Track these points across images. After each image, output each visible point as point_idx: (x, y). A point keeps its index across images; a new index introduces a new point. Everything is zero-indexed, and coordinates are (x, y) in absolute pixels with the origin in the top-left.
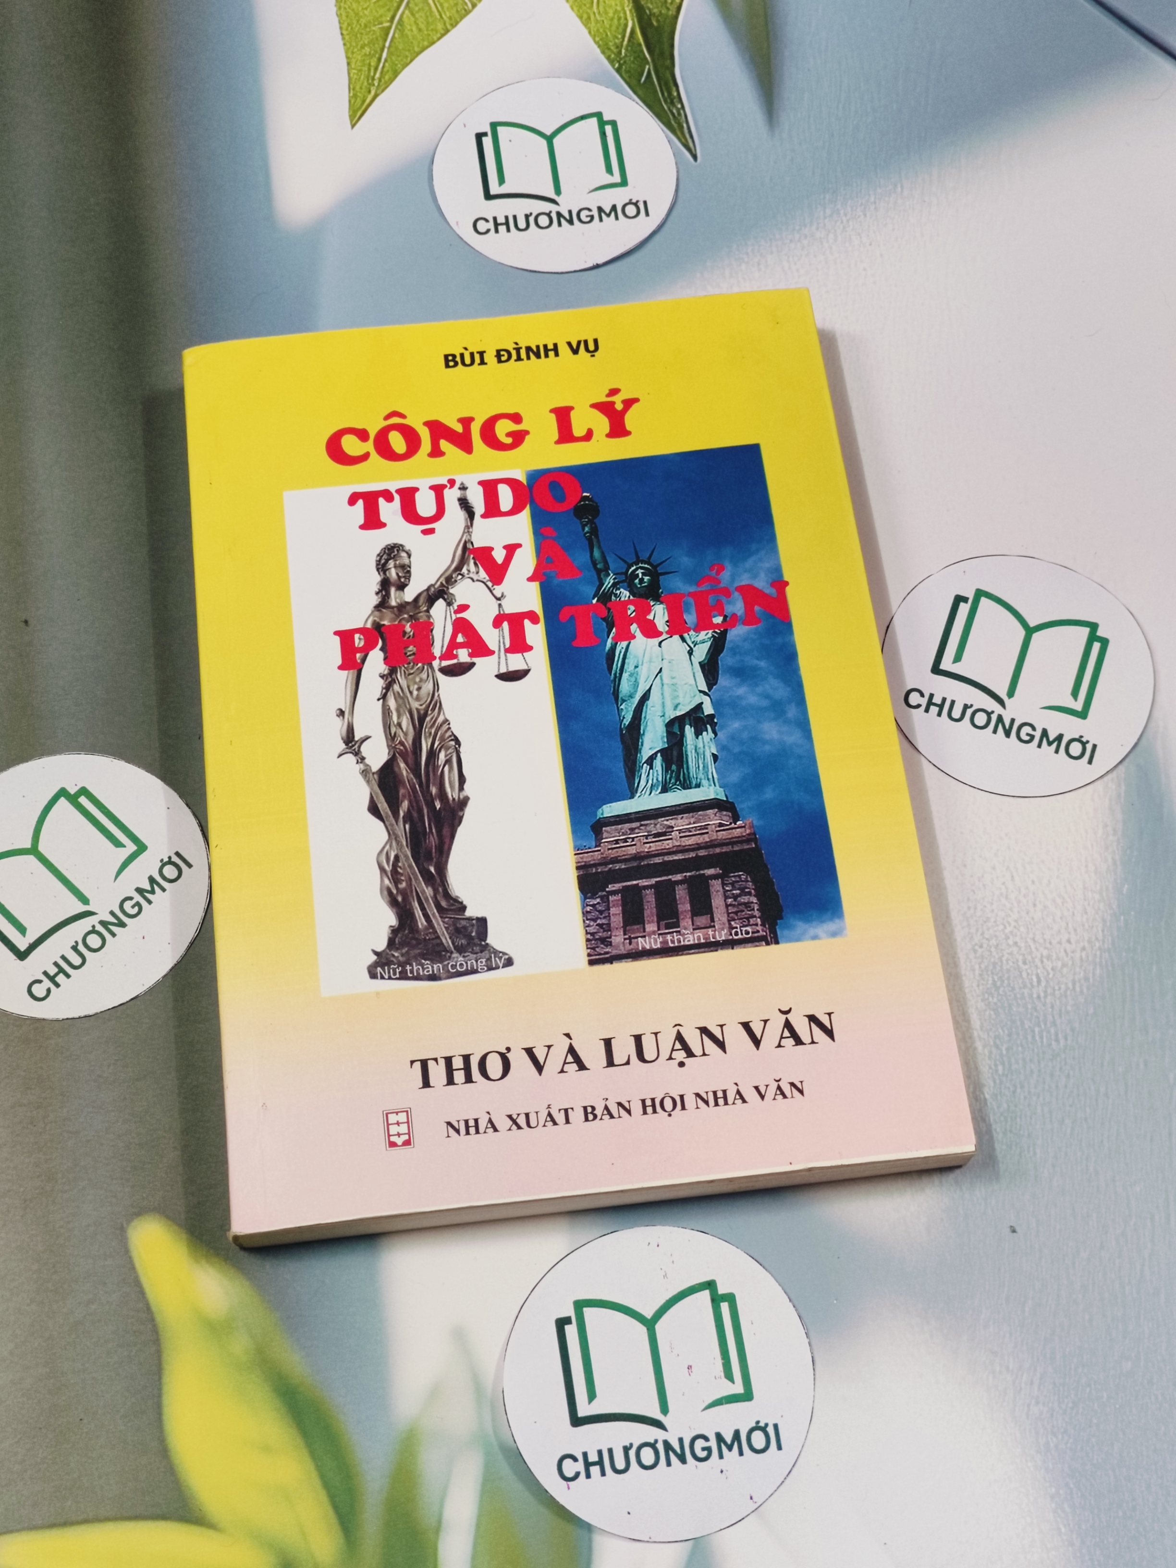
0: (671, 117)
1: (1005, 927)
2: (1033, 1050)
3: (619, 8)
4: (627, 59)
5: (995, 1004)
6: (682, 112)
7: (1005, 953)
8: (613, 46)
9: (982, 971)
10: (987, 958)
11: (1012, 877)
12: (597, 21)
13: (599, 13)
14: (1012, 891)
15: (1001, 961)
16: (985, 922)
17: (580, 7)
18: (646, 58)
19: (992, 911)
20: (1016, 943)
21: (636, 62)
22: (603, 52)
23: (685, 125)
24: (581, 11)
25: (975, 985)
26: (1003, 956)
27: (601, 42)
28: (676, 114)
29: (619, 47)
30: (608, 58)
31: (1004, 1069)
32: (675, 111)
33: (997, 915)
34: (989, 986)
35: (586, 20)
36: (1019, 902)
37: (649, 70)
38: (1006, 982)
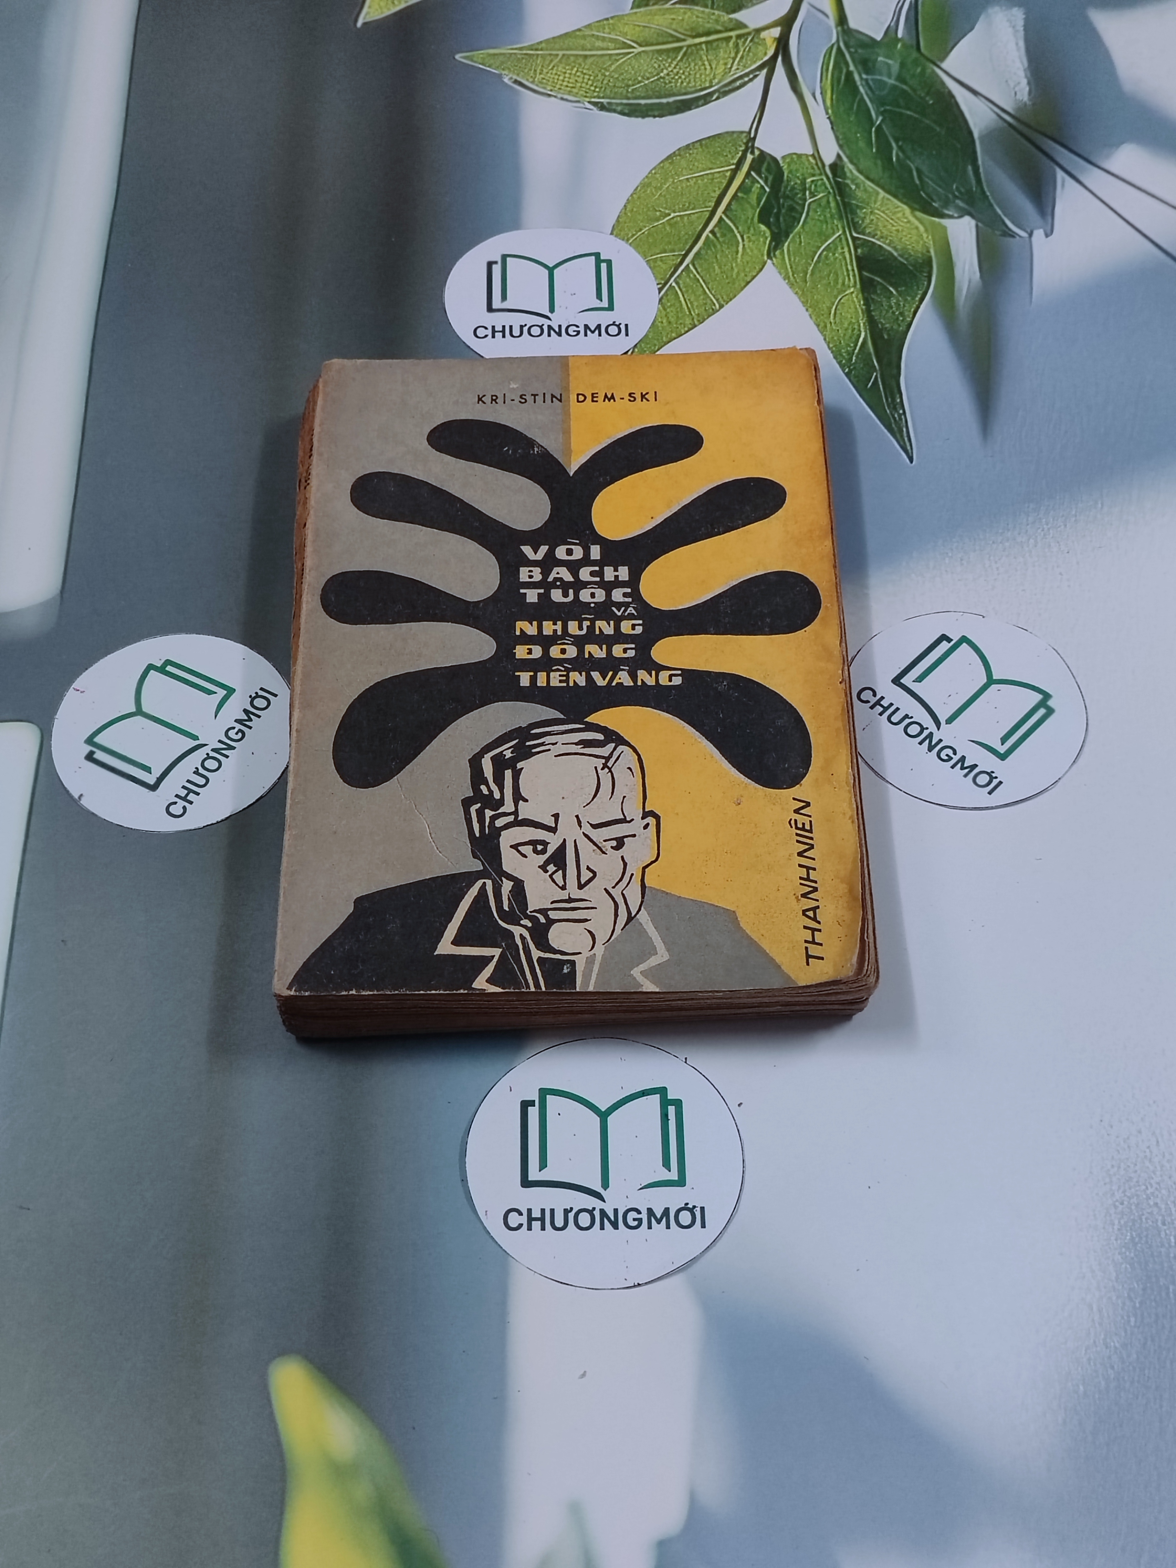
0: (893, 421)
1: (1147, 1188)
2: (1166, 1307)
3: (854, 321)
4: (857, 365)
5: (1132, 1258)
6: (903, 417)
7: (1145, 1212)
8: (845, 352)
9: (1121, 1226)
10: (1126, 1215)
11: (1158, 1142)
12: (832, 330)
13: (835, 323)
14: (1157, 1156)
15: (1141, 1219)
16: (1128, 1181)
17: (818, 316)
18: (875, 367)
19: (1136, 1171)
20: (1156, 1204)
21: (865, 369)
22: (835, 358)
23: (904, 429)
24: (819, 320)
25: (1113, 1238)
26: (1143, 1215)
27: (834, 349)
28: (897, 419)
29: (851, 354)
30: (840, 363)
31: (1136, 1322)
32: (896, 416)
33: (1139, 1176)
34: (1126, 1241)
35: (822, 328)
36: (1162, 1166)
37: (876, 376)
38: (1144, 1239)
